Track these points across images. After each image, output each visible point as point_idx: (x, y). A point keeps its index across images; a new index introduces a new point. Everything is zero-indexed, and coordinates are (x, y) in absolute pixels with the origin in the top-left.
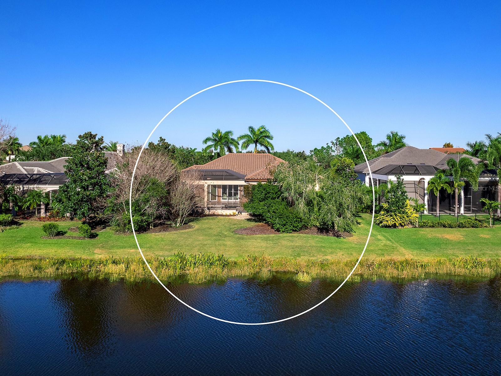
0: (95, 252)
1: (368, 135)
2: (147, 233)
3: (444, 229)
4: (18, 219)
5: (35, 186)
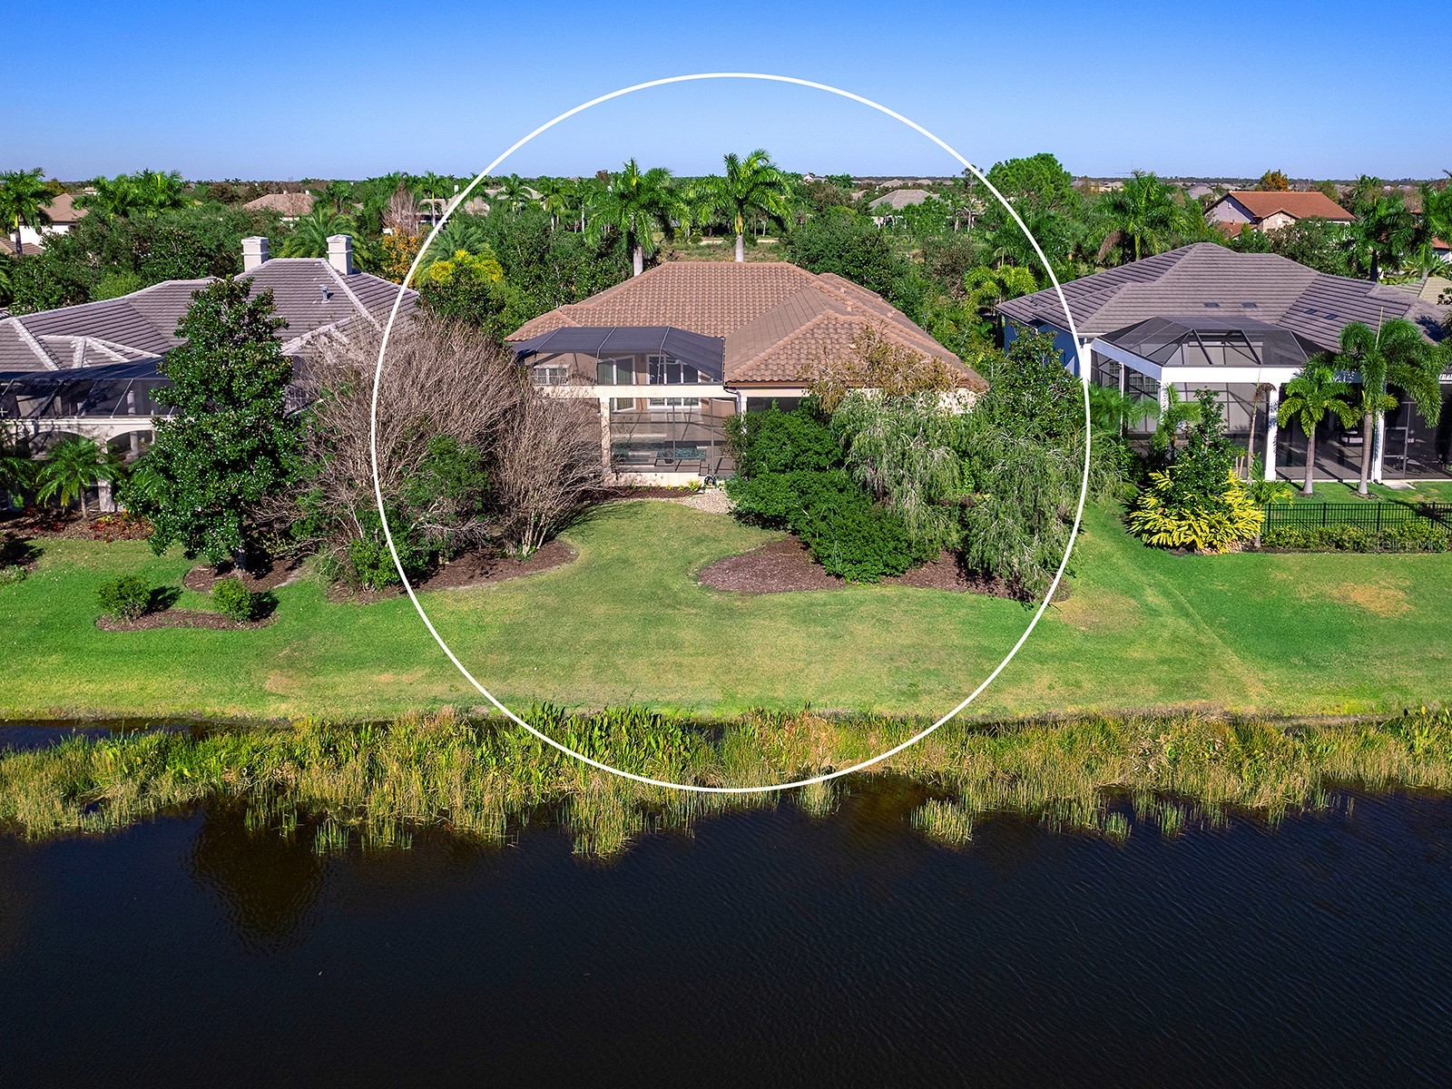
0: (268, 686)
1: (1059, 164)
2: (432, 589)
3: (1339, 556)
4: (28, 531)
5: (74, 421)
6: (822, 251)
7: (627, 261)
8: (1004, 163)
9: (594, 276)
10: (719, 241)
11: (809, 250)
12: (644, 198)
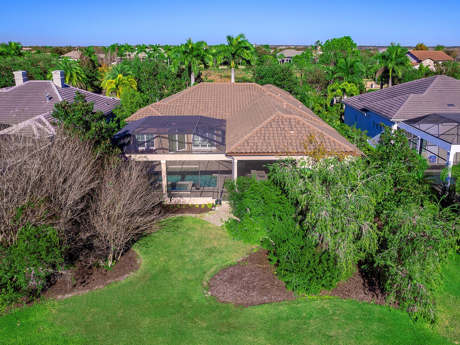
6: (266, 74)
7: (189, 78)
8: (330, 40)
9: (174, 85)
10: (225, 67)
11: (260, 74)
12: (195, 53)
